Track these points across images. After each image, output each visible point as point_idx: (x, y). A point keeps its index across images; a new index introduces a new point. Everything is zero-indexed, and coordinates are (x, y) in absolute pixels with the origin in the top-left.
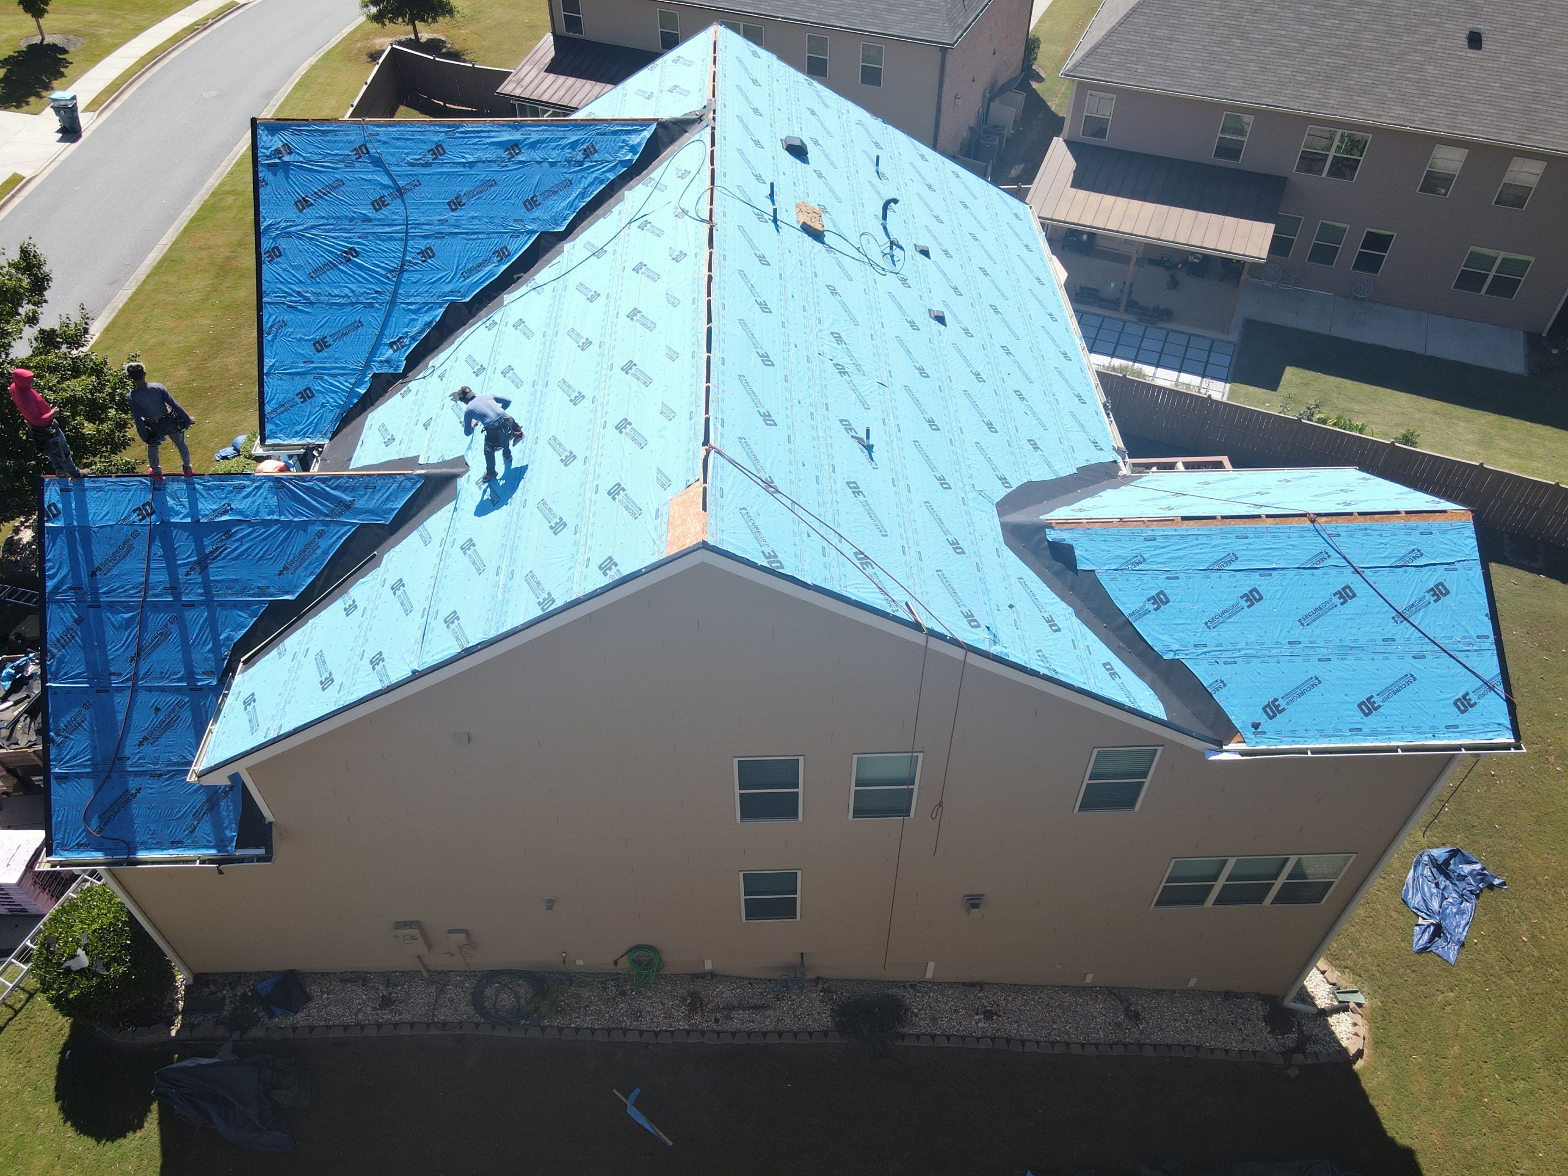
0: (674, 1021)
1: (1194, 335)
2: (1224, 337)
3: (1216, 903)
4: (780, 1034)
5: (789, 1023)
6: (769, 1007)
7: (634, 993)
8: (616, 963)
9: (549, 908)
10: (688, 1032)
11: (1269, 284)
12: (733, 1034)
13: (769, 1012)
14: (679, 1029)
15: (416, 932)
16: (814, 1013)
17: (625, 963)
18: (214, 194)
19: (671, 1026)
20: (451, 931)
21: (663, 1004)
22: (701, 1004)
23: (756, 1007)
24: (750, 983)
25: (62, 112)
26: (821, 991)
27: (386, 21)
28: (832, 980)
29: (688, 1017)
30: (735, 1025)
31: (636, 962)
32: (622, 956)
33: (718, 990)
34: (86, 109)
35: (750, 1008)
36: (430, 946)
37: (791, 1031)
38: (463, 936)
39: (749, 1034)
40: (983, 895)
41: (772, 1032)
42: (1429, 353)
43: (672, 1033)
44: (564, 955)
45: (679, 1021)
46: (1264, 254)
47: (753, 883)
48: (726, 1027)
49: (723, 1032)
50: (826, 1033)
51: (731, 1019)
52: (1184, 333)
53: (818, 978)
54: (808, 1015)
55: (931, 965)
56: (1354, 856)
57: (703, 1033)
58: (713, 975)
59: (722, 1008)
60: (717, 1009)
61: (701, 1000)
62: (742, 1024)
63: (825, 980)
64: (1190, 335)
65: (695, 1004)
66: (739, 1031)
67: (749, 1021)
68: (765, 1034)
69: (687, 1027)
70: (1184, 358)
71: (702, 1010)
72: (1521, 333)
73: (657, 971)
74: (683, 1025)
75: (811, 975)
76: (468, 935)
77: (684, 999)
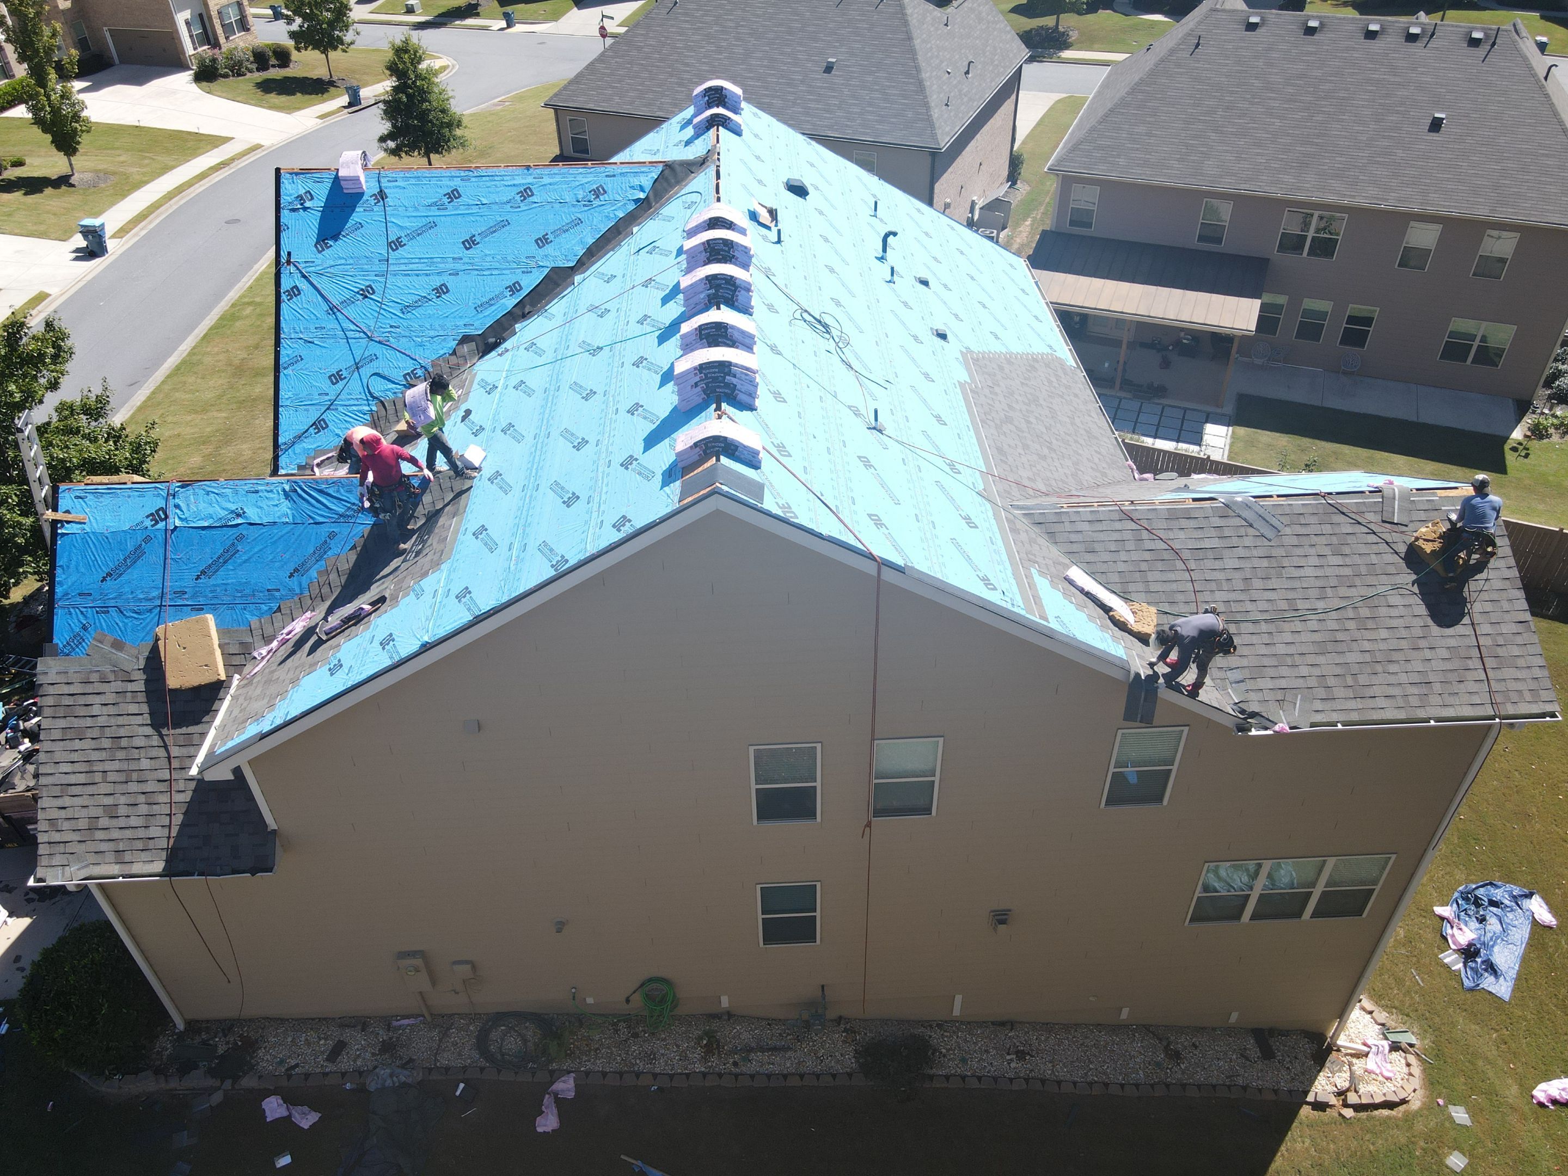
0: (690, 1064)
1: (1190, 409)
2: (1219, 411)
3: (1253, 918)
4: (802, 1076)
5: (810, 1065)
6: (789, 1049)
7: (646, 1035)
8: (628, 1001)
9: (559, 931)
10: (704, 1075)
11: (1258, 361)
12: (752, 1077)
13: (789, 1054)
14: (695, 1072)
15: (418, 962)
16: (837, 1054)
17: (637, 999)
18: (233, 306)
19: (686, 1069)
20: (455, 963)
21: (678, 1046)
22: (718, 1046)
23: (774, 1049)
24: (769, 1024)
25: (90, 237)
26: (843, 1032)
27: (403, 155)
28: (855, 1020)
29: (704, 1059)
30: (752, 1067)
31: (648, 997)
32: (634, 992)
33: (735, 1030)
34: (113, 236)
35: (769, 1050)
36: (434, 983)
37: (814, 1073)
38: (468, 967)
39: (769, 1076)
40: (1010, 910)
41: (793, 1074)
42: (1421, 420)
43: (688, 1075)
44: (573, 990)
45: (694, 1063)
46: (1253, 327)
47: (772, 898)
48: (744, 1069)
49: (742, 1074)
50: (850, 1075)
51: (750, 1061)
52: (1180, 408)
53: (840, 1018)
54: (831, 1056)
55: (958, 999)
56: (1395, 855)
57: (720, 1075)
58: (729, 1015)
59: (740, 1050)
60: (734, 1051)
61: (718, 1041)
62: (761, 1066)
63: (848, 1020)
64: (1185, 410)
65: (712, 1046)
66: (758, 1073)
67: (769, 1063)
68: (785, 1077)
69: (703, 1069)
70: (1181, 430)
71: (719, 1052)
72: (1510, 401)
73: (671, 1011)
74: (699, 1068)
75: (832, 1014)
76: (474, 967)
77: (700, 1038)
